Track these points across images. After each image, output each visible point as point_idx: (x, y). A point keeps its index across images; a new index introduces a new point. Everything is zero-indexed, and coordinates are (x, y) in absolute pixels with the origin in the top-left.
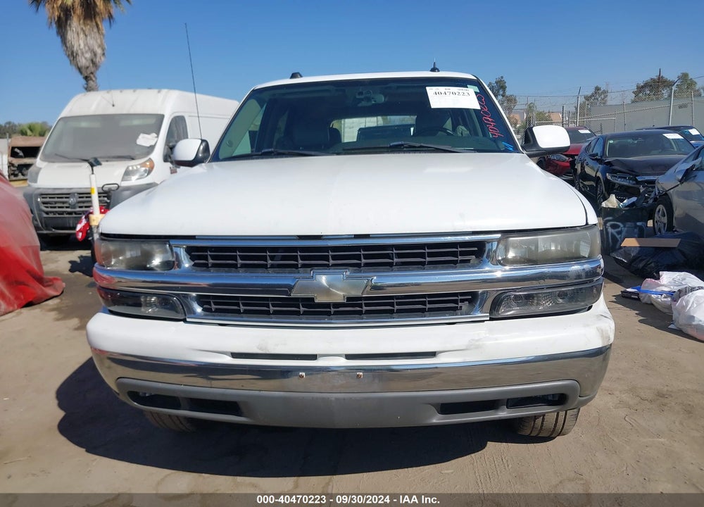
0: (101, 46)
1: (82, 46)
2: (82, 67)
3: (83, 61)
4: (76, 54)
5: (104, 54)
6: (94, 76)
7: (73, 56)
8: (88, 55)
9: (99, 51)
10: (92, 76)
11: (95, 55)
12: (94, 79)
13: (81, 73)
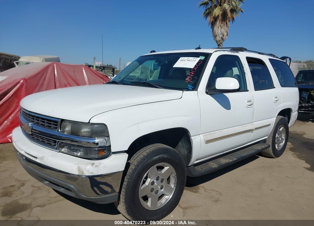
0: (226, 32)
1: (219, 32)
2: (217, 41)
3: (218, 38)
4: (217, 36)
5: (227, 35)
6: (222, 44)
7: (215, 36)
8: (221, 36)
9: (225, 34)
10: (221, 44)
11: (224, 35)
12: (221, 45)
13: (217, 43)
